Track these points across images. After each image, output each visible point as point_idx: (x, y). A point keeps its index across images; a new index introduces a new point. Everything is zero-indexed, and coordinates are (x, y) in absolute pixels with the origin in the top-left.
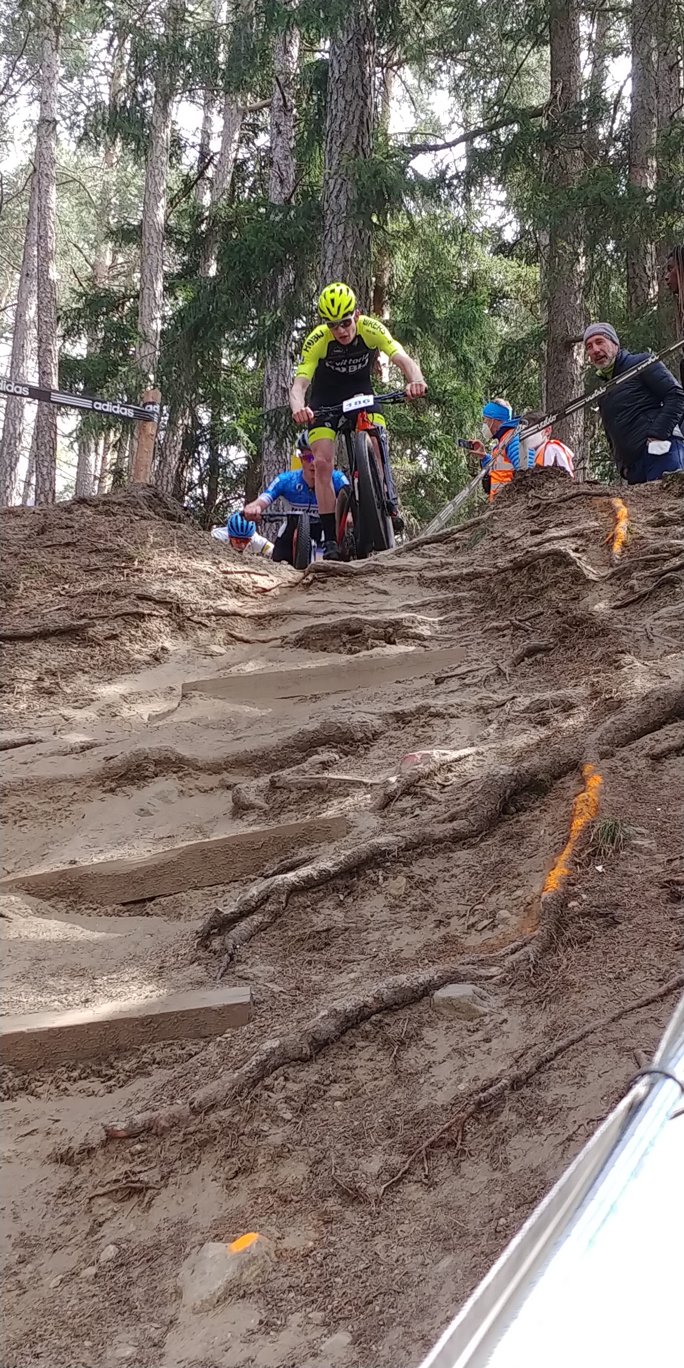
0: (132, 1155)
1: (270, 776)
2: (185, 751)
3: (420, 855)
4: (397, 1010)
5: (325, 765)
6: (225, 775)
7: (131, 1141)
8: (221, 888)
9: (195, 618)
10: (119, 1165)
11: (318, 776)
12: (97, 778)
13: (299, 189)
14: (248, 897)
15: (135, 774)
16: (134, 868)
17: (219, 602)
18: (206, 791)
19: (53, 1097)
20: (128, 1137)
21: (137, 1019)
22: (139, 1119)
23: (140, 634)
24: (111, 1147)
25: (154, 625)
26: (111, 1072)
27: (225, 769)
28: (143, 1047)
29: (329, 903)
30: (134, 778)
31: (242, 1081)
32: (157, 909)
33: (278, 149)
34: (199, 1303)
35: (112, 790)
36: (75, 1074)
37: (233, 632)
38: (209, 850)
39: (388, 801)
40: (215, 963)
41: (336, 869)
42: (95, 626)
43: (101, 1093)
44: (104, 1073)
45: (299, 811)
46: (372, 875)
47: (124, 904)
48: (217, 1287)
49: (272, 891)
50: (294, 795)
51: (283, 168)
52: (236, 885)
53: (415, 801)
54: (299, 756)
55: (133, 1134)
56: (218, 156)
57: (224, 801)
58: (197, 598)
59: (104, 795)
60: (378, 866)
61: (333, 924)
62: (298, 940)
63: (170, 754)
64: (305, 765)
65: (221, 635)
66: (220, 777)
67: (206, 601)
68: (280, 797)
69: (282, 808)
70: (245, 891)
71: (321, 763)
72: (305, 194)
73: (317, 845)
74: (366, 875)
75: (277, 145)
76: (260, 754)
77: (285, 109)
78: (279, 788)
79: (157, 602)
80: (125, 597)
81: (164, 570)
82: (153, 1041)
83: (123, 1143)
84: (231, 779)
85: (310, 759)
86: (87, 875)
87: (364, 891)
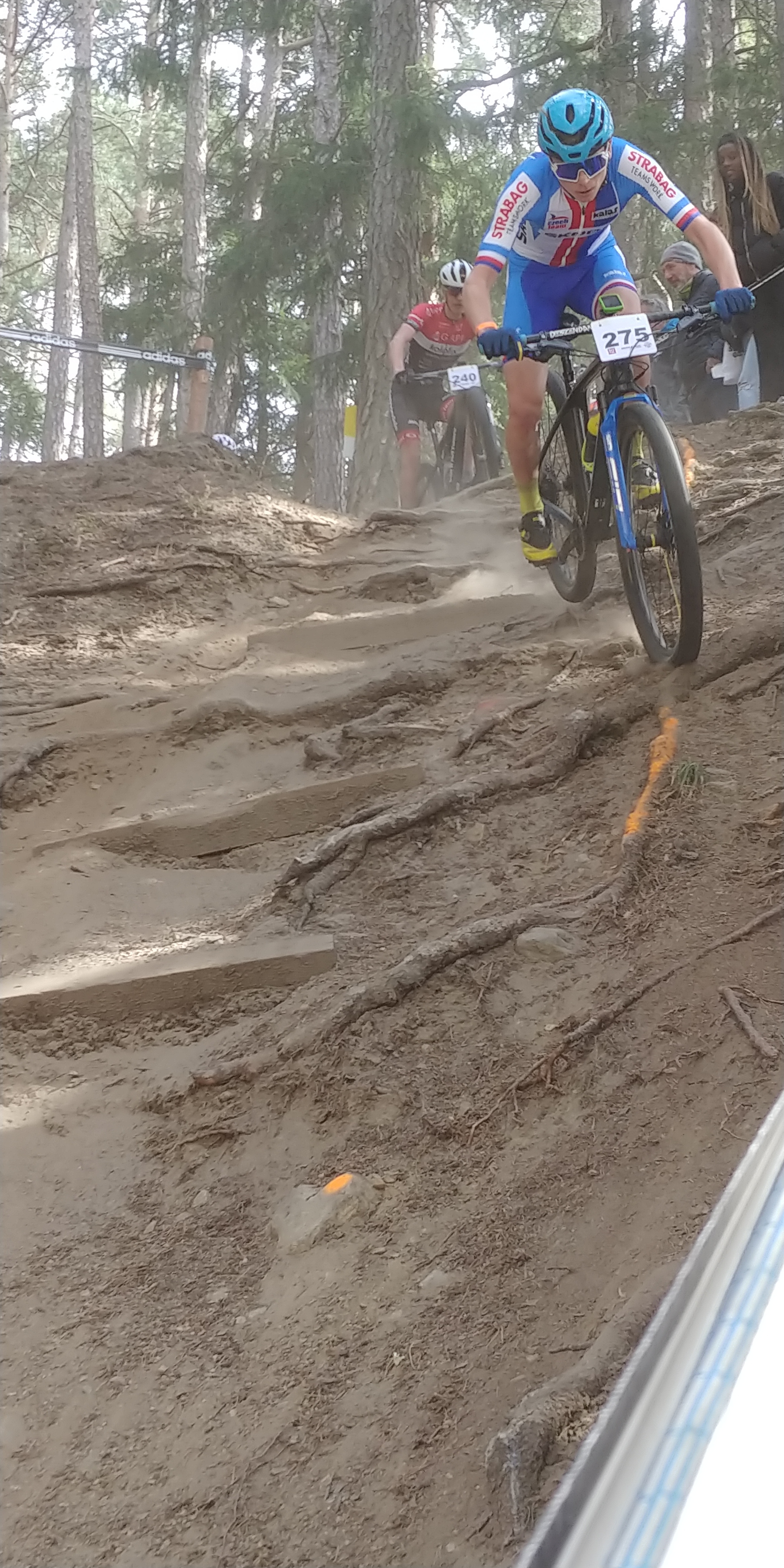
0: (221, 1101)
1: (341, 727)
2: (254, 704)
3: (497, 801)
4: (479, 954)
5: (397, 714)
6: (296, 727)
7: (220, 1088)
8: (298, 838)
9: (258, 570)
10: (208, 1111)
11: (390, 725)
12: (167, 732)
13: (344, 128)
14: (325, 847)
15: (205, 727)
16: (209, 821)
17: (281, 553)
18: (277, 744)
19: (139, 1047)
20: (218, 1084)
21: (220, 969)
22: (227, 1066)
23: (202, 586)
24: (200, 1094)
25: (216, 576)
26: (196, 1021)
27: (296, 721)
28: (227, 996)
29: (408, 851)
30: (204, 731)
31: (328, 1027)
32: (233, 861)
33: (322, 87)
34: (295, 1243)
35: (182, 744)
36: (160, 1024)
37: (296, 584)
38: (284, 801)
39: (463, 749)
40: (296, 913)
41: (414, 816)
42: (155, 580)
43: (187, 1042)
44: (189, 1022)
45: (372, 760)
46: (450, 823)
47: (200, 857)
48: (313, 1227)
49: (350, 841)
50: (367, 745)
51: (327, 106)
52: (313, 835)
53: (491, 748)
54: (370, 706)
55: (221, 1082)
56: (260, 96)
57: (298, 752)
58: (259, 549)
59: (173, 749)
60: (456, 812)
61: (413, 872)
62: (378, 888)
63: (239, 708)
64: (376, 715)
65: (285, 585)
66: (291, 728)
67: (269, 552)
68: (352, 747)
69: (355, 758)
70: (322, 840)
71: (393, 712)
72: (350, 132)
73: (392, 794)
74: (444, 823)
75: (320, 84)
76: (331, 704)
77: (328, 45)
78: (351, 738)
79: (218, 554)
80: (185, 549)
81: (223, 522)
82: (237, 989)
83: (210, 1089)
84: (301, 730)
85: (382, 709)
86: (161, 829)
87: (441, 839)
